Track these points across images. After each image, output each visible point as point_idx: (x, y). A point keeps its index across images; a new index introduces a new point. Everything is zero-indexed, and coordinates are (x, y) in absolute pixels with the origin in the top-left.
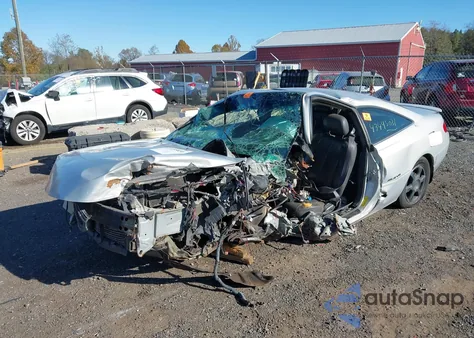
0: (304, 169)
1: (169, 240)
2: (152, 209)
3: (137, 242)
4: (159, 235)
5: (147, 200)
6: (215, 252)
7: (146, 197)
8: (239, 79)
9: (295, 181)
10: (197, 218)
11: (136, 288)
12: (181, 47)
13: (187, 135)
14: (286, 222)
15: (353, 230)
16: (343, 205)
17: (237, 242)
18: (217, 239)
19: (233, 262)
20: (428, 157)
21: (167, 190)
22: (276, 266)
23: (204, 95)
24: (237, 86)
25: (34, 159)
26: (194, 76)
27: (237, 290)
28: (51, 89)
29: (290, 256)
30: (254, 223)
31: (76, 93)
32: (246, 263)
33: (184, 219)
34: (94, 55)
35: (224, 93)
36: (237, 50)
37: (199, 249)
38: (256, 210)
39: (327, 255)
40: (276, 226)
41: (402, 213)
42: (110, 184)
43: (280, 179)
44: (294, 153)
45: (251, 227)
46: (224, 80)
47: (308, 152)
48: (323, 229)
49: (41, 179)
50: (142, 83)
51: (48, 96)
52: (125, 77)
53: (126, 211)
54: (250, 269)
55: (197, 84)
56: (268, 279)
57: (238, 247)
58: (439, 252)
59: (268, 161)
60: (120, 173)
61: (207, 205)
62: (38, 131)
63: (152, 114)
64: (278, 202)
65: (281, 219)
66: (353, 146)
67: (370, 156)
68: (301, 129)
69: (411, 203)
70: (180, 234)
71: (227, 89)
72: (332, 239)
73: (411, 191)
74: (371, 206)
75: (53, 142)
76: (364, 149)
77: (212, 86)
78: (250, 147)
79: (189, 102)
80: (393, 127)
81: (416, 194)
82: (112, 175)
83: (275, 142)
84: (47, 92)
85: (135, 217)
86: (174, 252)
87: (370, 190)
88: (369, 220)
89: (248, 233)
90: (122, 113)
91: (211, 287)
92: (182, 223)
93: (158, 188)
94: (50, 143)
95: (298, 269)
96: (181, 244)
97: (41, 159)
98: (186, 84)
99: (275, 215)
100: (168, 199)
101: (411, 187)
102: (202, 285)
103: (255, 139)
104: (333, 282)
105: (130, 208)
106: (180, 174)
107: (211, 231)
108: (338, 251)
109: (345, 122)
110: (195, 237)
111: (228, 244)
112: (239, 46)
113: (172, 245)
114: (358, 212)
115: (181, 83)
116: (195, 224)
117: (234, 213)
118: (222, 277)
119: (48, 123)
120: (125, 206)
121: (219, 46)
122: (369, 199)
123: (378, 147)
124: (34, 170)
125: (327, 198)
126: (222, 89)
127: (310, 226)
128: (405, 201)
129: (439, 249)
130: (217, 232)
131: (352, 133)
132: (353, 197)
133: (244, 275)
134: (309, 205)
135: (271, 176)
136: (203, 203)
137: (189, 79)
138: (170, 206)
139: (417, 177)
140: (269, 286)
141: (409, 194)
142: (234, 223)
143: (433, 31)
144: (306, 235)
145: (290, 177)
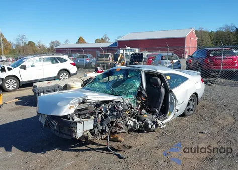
0: (143, 100)
1: (88, 132)
2: (82, 119)
3: (76, 133)
4: (85, 130)
5: (79, 115)
6: (107, 137)
7: (79, 114)
8: (110, 57)
9: (140, 105)
10: (100, 123)
11: (74, 154)
12: (81, 40)
13: (92, 87)
14: (136, 123)
15: (164, 126)
16: (160, 115)
17: (116, 133)
18: (108, 131)
19: (114, 141)
20: (196, 93)
21: (88, 111)
22: (133, 142)
23: (94, 64)
24: (110, 60)
25: (16, 98)
26: (89, 55)
27: (117, 153)
28: (22, 64)
29: (138, 138)
30: (123, 124)
31: (34, 66)
32: (120, 141)
33: (95, 123)
34: (37, 44)
35: (104, 63)
36: (108, 42)
37: (100, 136)
38: (124, 118)
39: (154, 137)
40: (132, 125)
41: (186, 118)
42: (70, 108)
43: (133, 105)
44: (139, 94)
45: (121, 126)
46: (103, 57)
47: (145, 93)
48: (152, 126)
49: (21, 108)
50: (66, 61)
51: (21, 68)
52: (57, 58)
53: (71, 120)
54: (122, 144)
55: (90, 59)
56: (130, 147)
57: (116, 135)
58: (200, 134)
59: (128, 97)
60: (74, 103)
61: (103, 117)
62: (16, 85)
63: (70, 75)
64: (133, 115)
65: (134, 122)
66: (163, 90)
67: (170, 94)
68: (141, 84)
69: (190, 114)
70: (93, 129)
71: (105, 62)
72: (156, 130)
73: (189, 109)
74: (172, 115)
75: (23, 90)
76: (168, 91)
77: (98, 60)
78: (120, 92)
79: (87, 68)
80: (179, 82)
81: (192, 110)
82: (72, 104)
83: (131, 90)
84: (20, 66)
85: (76, 123)
86: (91, 137)
87: (171, 109)
88: (172, 121)
89: (120, 128)
90: (55, 75)
91: (106, 152)
92: (94, 125)
93: (84, 110)
94: (22, 90)
95: (142, 143)
96: (93, 134)
97: (19, 98)
98: (85, 59)
99: (131, 120)
100: (88, 115)
101: (189, 107)
102: (102, 151)
103: (122, 88)
104: (157, 148)
105: (73, 119)
106: (93, 104)
107: (106, 128)
108: (159, 135)
109: (159, 80)
110: (99, 131)
111: (112, 133)
112: (109, 39)
113: (90, 134)
114: (167, 118)
115: (83, 59)
116: (99, 125)
117: (115, 120)
118: (111, 148)
119: (20, 80)
120: (71, 118)
121: (99, 40)
122: (171, 112)
123: (173, 90)
124: (17, 103)
125: (153, 113)
126: (102, 62)
127: (146, 125)
128: (187, 113)
129: (200, 133)
130: (108, 129)
131: (162, 85)
132: (164, 112)
133: (120, 146)
134: (146, 116)
135: (130, 104)
136: (102, 116)
137: (86, 57)
138: (88, 118)
139: (191, 102)
140: (130, 151)
141: (188, 110)
142: (114, 124)
143: (201, 31)
144: (145, 129)
145: (137, 104)
